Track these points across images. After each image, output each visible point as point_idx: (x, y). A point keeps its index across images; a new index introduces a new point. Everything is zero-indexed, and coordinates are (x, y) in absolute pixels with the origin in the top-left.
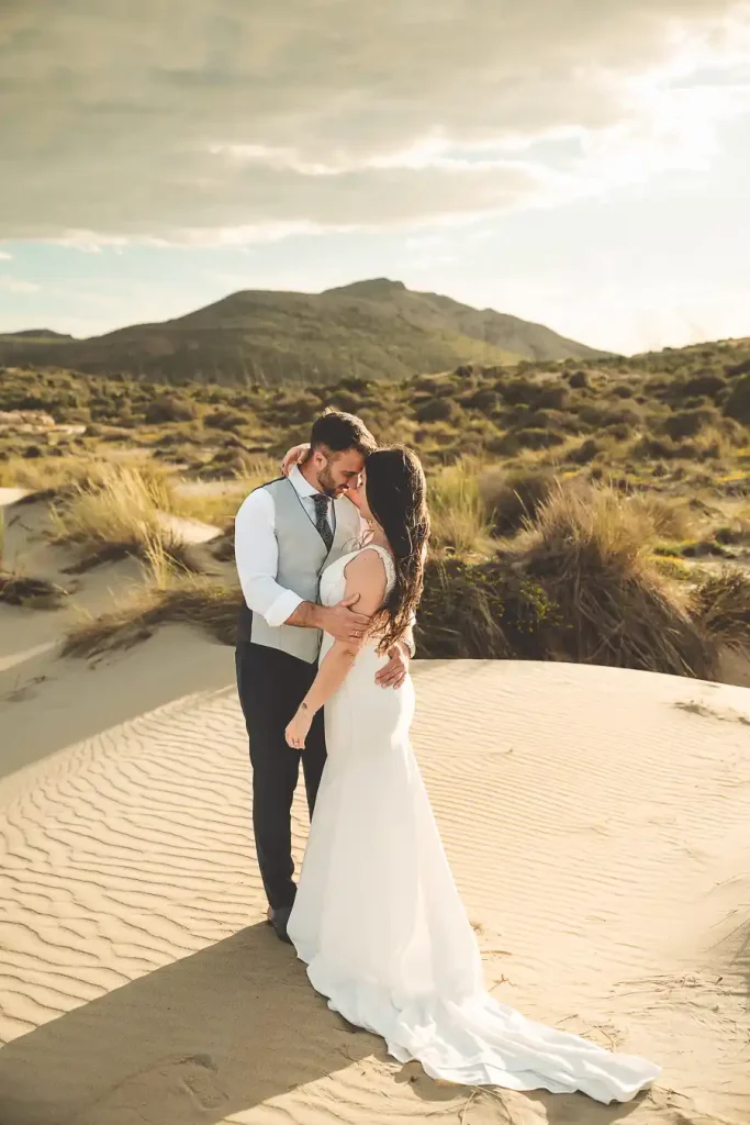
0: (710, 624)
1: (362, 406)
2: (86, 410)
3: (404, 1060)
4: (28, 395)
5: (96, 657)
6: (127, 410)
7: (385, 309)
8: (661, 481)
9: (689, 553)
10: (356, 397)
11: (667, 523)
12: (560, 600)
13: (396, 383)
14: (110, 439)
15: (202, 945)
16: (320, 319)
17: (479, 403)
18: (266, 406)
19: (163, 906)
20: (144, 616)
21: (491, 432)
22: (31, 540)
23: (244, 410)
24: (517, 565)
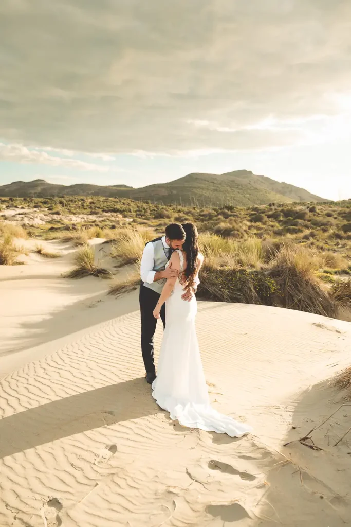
0: (336, 298)
1: (231, 216)
2: (134, 213)
3: (174, 419)
4: (115, 207)
5: (118, 295)
6: (148, 214)
7: (244, 181)
8: (337, 248)
9: (336, 273)
10: (229, 213)
11: (330, 262)
12: (281, 286)
13: (245, 208)
14: (141, 224)
15: (122, 381)
16: (220, 184)
17: (274, 216)
18: (197, 214)
19: (113, 370)
20: (135, 282)
21: (277, 227)
22: (106, 256)
23: (189, 216)
24: (266, 273)
